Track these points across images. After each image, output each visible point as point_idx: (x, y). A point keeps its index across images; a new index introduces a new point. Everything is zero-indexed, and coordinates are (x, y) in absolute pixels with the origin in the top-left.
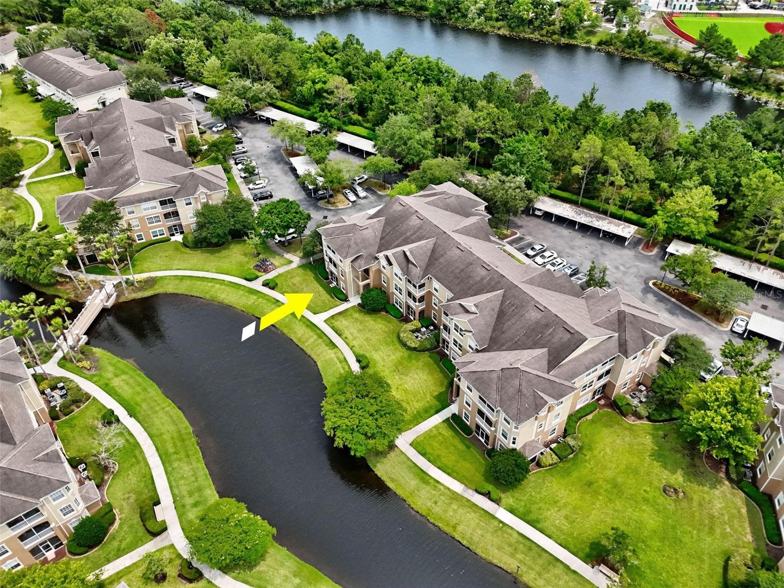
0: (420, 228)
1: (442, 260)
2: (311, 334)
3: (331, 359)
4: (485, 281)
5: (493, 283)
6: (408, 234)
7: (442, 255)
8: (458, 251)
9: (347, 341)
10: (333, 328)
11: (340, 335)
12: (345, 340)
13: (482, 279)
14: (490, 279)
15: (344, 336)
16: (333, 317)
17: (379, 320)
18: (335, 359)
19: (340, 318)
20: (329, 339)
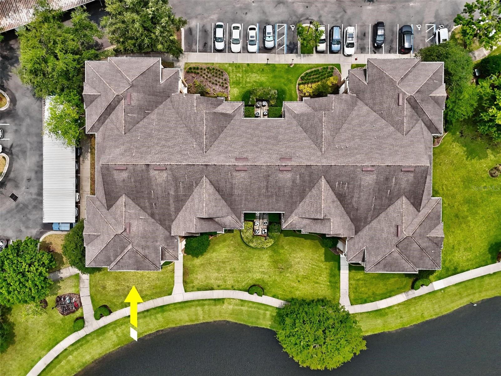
0: (176, 179)
1: (236, 192)
2: (193, 309)
3: (233, 310)
4: (298, 181)
5: (307, 178)
6: (172, 193)
7: (232, 188)
8: (243, 174)
9: (222, 287)
10: (199, 290)
11: (212, 289)
12: (219, 287)
13: (294, 181)
14: (300, 177)
15: (215, 287)
16: (185, 282)
17: (217, 247)
18: (236, 307)
19: (192, 277)
20: (209, 299)
